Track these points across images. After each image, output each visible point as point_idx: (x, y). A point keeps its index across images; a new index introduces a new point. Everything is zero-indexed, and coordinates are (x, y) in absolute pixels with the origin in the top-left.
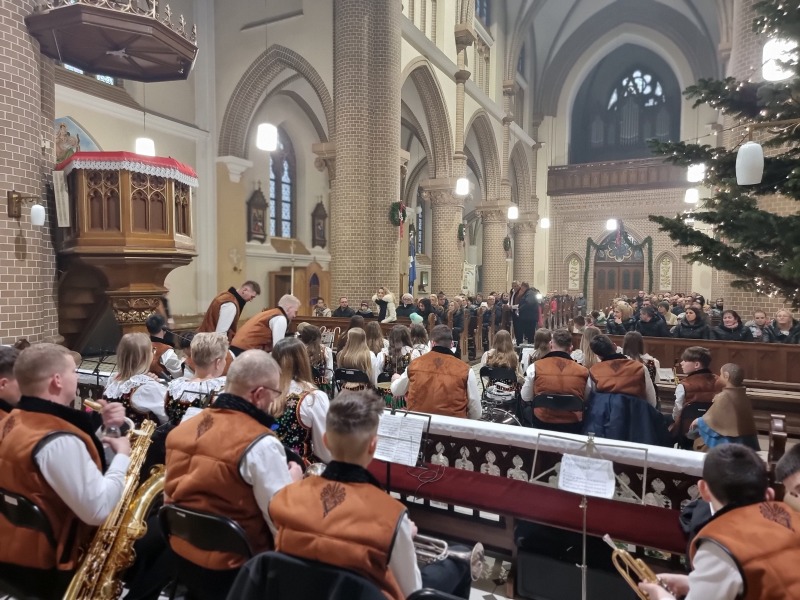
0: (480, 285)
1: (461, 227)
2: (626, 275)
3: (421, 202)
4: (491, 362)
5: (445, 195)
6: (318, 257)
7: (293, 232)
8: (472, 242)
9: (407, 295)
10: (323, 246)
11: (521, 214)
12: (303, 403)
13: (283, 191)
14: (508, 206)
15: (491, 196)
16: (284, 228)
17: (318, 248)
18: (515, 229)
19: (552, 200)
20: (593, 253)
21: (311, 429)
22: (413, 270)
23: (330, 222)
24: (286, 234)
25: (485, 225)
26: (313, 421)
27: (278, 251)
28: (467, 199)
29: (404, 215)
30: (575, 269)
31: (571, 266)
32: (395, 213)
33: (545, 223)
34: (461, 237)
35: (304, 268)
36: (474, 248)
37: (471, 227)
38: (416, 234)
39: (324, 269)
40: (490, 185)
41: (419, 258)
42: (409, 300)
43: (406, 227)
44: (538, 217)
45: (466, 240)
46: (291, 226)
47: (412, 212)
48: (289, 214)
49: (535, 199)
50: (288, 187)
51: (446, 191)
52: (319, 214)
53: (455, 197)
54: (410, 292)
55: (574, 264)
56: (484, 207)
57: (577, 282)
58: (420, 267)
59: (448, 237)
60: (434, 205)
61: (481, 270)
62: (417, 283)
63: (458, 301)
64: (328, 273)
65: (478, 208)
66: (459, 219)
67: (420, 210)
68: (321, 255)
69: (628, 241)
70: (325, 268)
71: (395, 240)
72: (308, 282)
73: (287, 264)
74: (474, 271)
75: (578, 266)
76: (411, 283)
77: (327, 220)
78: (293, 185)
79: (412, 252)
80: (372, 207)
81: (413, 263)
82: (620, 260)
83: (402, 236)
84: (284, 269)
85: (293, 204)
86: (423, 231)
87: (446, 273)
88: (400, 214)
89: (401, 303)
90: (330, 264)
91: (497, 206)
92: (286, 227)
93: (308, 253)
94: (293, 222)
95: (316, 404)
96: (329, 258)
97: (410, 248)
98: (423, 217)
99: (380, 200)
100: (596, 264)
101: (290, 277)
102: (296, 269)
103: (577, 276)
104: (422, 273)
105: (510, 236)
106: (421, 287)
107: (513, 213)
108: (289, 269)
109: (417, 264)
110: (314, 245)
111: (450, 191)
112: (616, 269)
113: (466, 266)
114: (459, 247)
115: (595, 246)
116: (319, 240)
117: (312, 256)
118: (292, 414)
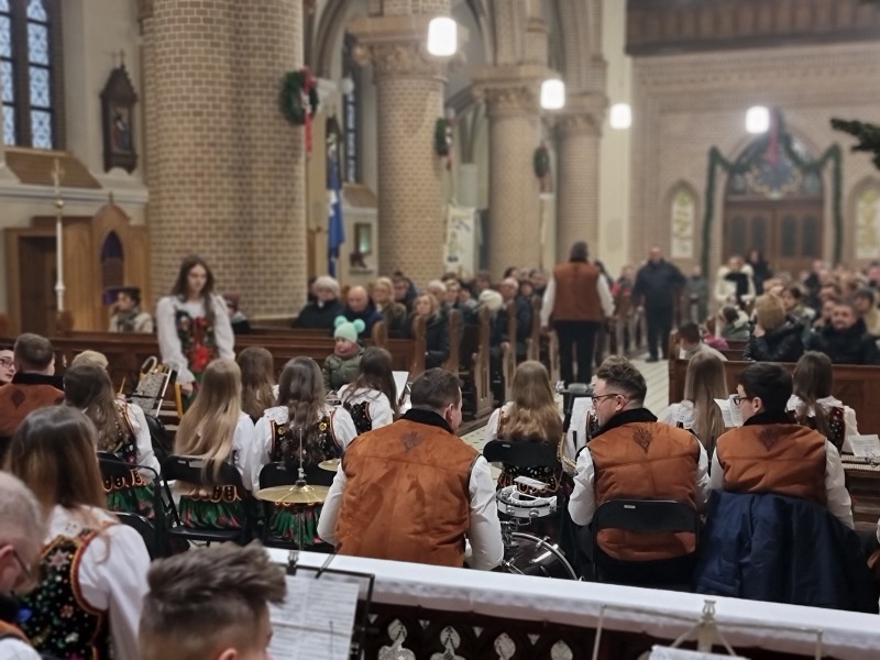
0: (485, 252)
1: (441, 125)
2: (789, 227)
3: (350, 69)
4: (507, 430)
5: (405, 53)
6: (118, 192)
7: (58, 136)
8: (467, 157)
9: (325, 280)
10: (130, 168)
11: (569, 96)
12: (86, 557)
13: (31, 40)
14: (544, 78)
15: (505, 57)
16: (35, 126)
17: (118, 173)
18: (559, 129)
19: (635, 66)
20: (722, 179)
21: (106, 614)
22: (336, 221)
23: (143, 114)
24: (41, 140)
25: (492, 120)
26: (110, 596)
27: (24, 181)
28: (452, 64)
29: (314, 101)
30: (685, 214)
31: (676, 207)
32: (293, 94)
33: (621, 116)
34: (441, 148)
35: (85, 220)
36: (471, 171)
37: (462, 123)
38: (341, 139)
39: (133, 222)
40: (503, 31)
41: (351, 194)
42: (329, 290)
43: (318, 126)
44: (605, 104)
45: (454, 154)
46: (53, 123)
47: (331, 90)
48: (46, 93)
49: (599, 62)
50: (42, 31)
51: (406, 44)
52: (118, 94)
53: (426, 59)
54: (332, 272)
55: (683, 204)
56: (492, 80)
57: (689, 244)
58: (352, 213)
59: (413, 148)
60: (380, 75)
61: (486, 221)
62: (346, 249)
63: (436, 292)
64: (144, 230)
65: (477, 82)
66: (435, 108)
67: (349, 85)
68: (125, 190)
69: (792, 155)
70: (136, 218)
71: (295, 156)
72: (98, 253)
73: (46, 210)
74: (470, 223)
75: (690, 209)
76: (333, 252)
77: (137, 109)
78: (53, 27)
79: (333, 181)
80: (240, 81)
81: (337, 207)
82: (775, 195)
83: (309, 148)
84: (38, 221)
85: (55, 69)
86: (358, 131)
87: (410, 226)
88: (305, 98)
89: (312, 297)
90: (147, 209)
91: (518, 79)
92: (40, 125)
93: (95, 185)
94: (56, 111)
95: (115, 556)
96: (143, 194)
97: (329, 171)
98: (356, 102)
99: (257, 64)
100: (728, 205)
101: (53, 240)
102: (68, 221)
103: (689, 231)
104: (358, 227)
105: (549, 145)
106: (357, 258)
107: (553, 95)
108: (49, 222)
109: (346, 207)
110: (107, 167)
111: (416, 44)
112: (767, 215)
113: (454, 212)
114: (437, 169)
115: (725, 164)
116: (121, 152)
117: (105, 191)
118: (60, 585)
